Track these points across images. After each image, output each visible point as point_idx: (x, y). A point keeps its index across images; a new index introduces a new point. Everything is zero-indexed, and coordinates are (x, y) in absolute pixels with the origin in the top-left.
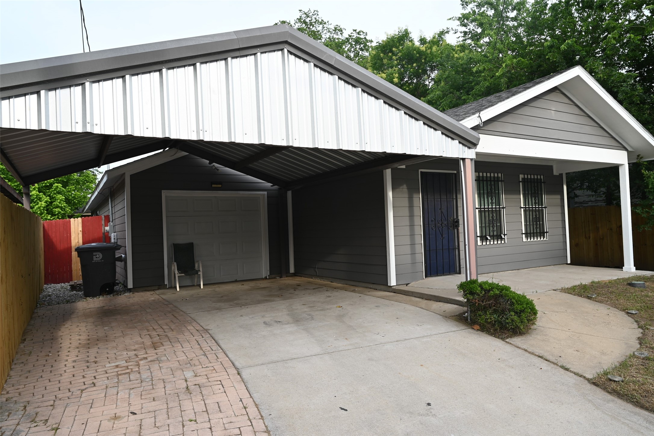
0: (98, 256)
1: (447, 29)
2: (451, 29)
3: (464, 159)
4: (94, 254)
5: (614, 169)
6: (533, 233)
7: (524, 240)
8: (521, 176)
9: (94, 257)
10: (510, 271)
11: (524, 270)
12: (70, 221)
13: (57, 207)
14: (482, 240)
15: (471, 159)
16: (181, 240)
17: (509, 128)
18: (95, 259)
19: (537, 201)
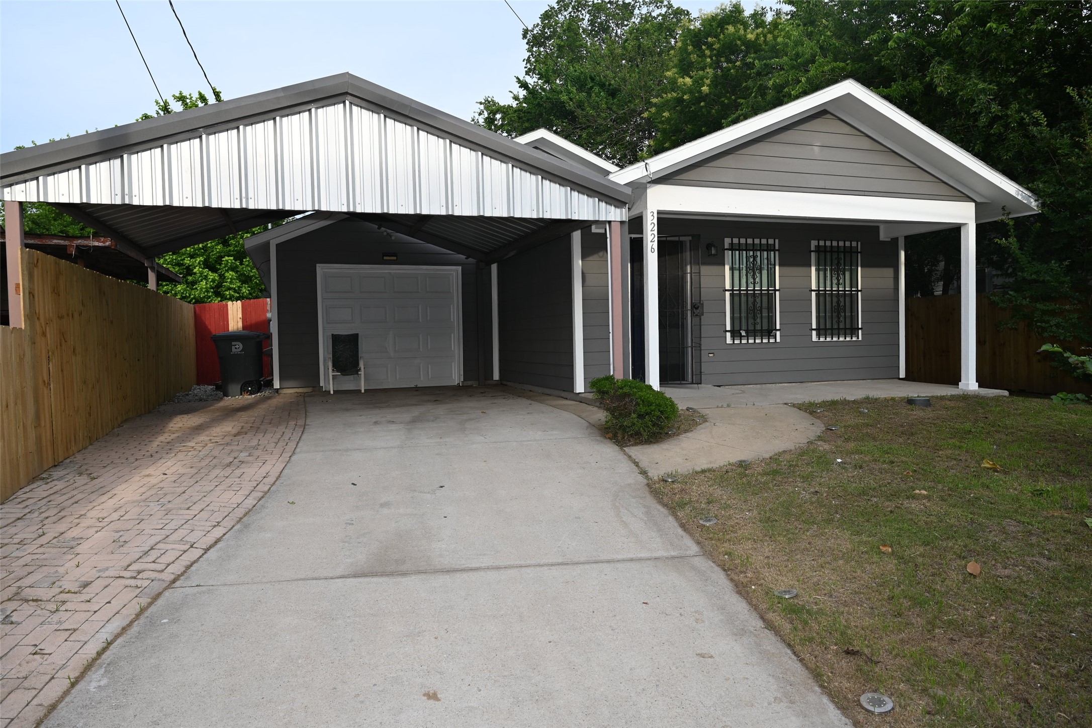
0: (237, 347)
1: (763, 9)
2: (769, 10)
3: (610, 222)
4: (233, 343)
5: (953, 232)
6: (832, 329)
7: (814, 338)
8: (814, 243)
9: (233, 347)
10: (786, 384)
11: (813, 383)
12: (227, 305)
13: (230, 289)
14: (733, 337)
15: (622, 222)
16: (344, 330)
17: (730, 176)
18: (234, 350)
19: (841, 281)
